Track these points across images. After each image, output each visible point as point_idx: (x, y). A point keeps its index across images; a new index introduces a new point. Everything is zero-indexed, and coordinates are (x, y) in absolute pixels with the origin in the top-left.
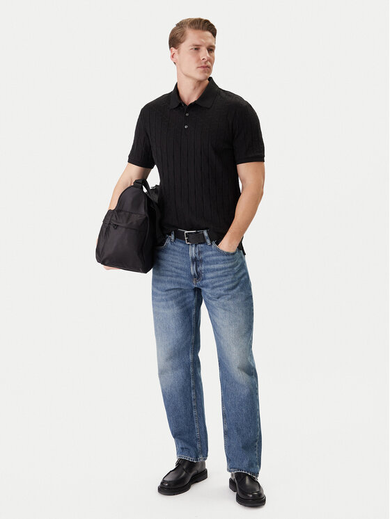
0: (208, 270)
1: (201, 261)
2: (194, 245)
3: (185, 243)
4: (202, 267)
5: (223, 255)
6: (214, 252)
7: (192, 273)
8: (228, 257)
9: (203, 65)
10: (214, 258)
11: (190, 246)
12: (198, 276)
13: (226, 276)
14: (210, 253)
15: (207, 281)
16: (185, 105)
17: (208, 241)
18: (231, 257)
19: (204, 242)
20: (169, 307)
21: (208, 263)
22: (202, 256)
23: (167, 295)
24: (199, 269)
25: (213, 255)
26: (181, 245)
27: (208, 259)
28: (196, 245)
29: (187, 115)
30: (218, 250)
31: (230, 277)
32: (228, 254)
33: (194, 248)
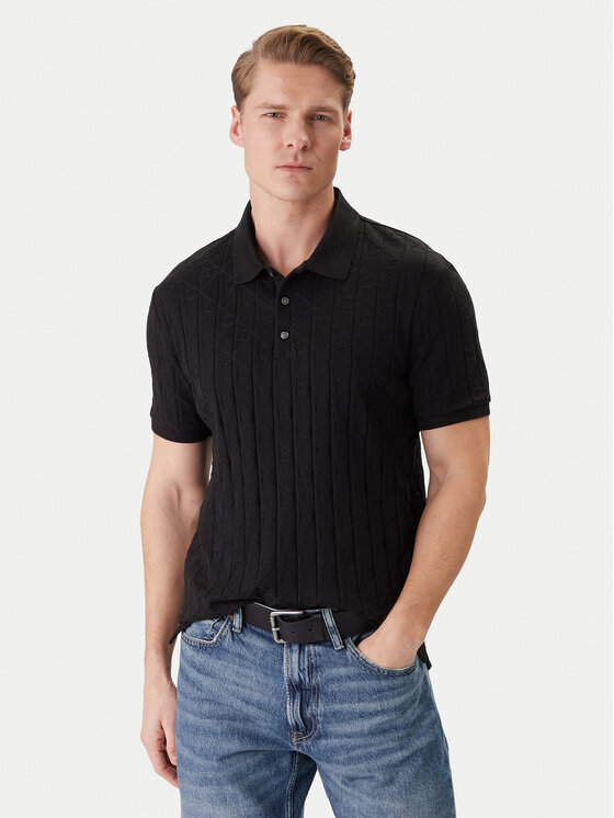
0: (335, 714)
1: (316, 691)
2: (296, 648)
3: (272, 641)
4: (318, 708)
5: (378, 678)
6: (352, 670)
7: (291, 721)
8: (390, 683)
9: (290, 161)
10: (354, 685)
11: (285, 651)
12: (306, 726)
13: (384, 731)
14: (342, 671)
15: (334, 742)
16: (276, 273)
17: (336, 639)
18: (398, 681)
19: (325, 640)
20: (224, 801)
21: (333, 697)
22: (318, 679)
23: (219, 769)
24: (308, 713)
25: (349, 677)
26: (260, 643)
27: (334, 687)
28: (301, 649)
29: (285, 301)
30: (364, 663)
31: (394, 735)
32: (391, 674)
33: (295, 656)
